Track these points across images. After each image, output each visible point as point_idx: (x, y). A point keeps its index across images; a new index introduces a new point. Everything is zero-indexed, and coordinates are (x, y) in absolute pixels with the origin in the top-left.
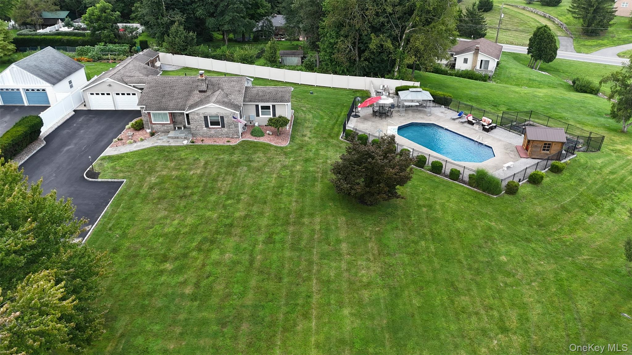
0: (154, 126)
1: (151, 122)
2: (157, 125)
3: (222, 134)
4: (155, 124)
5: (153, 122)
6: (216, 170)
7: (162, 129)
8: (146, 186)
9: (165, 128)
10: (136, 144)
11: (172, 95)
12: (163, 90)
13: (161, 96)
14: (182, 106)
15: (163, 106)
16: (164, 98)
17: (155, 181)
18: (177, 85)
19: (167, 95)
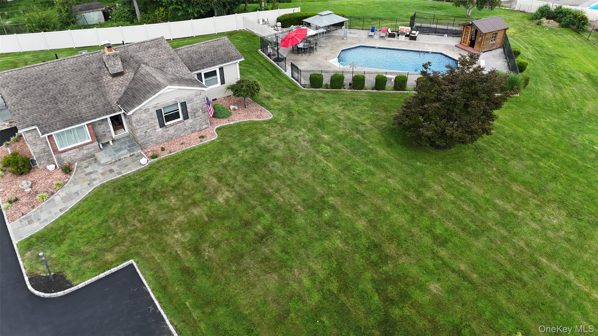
0: (63, 155)
1: (55, 151)
2: (69, 152)
3: (185, 130)
4: (65, 151)
5: (60, 150)
6: (247, 182)
7: (80, 156)
8: (185, 254)
9: (85, 152)
10: (58, 197)
11: (70, 94)
12: (43, 90)
13: (51, 102)
14: (104, 107)
15: (72, 117)
16: (59, 103)
17: (186, 238)
18: (62, 75)
19: (60, 97)
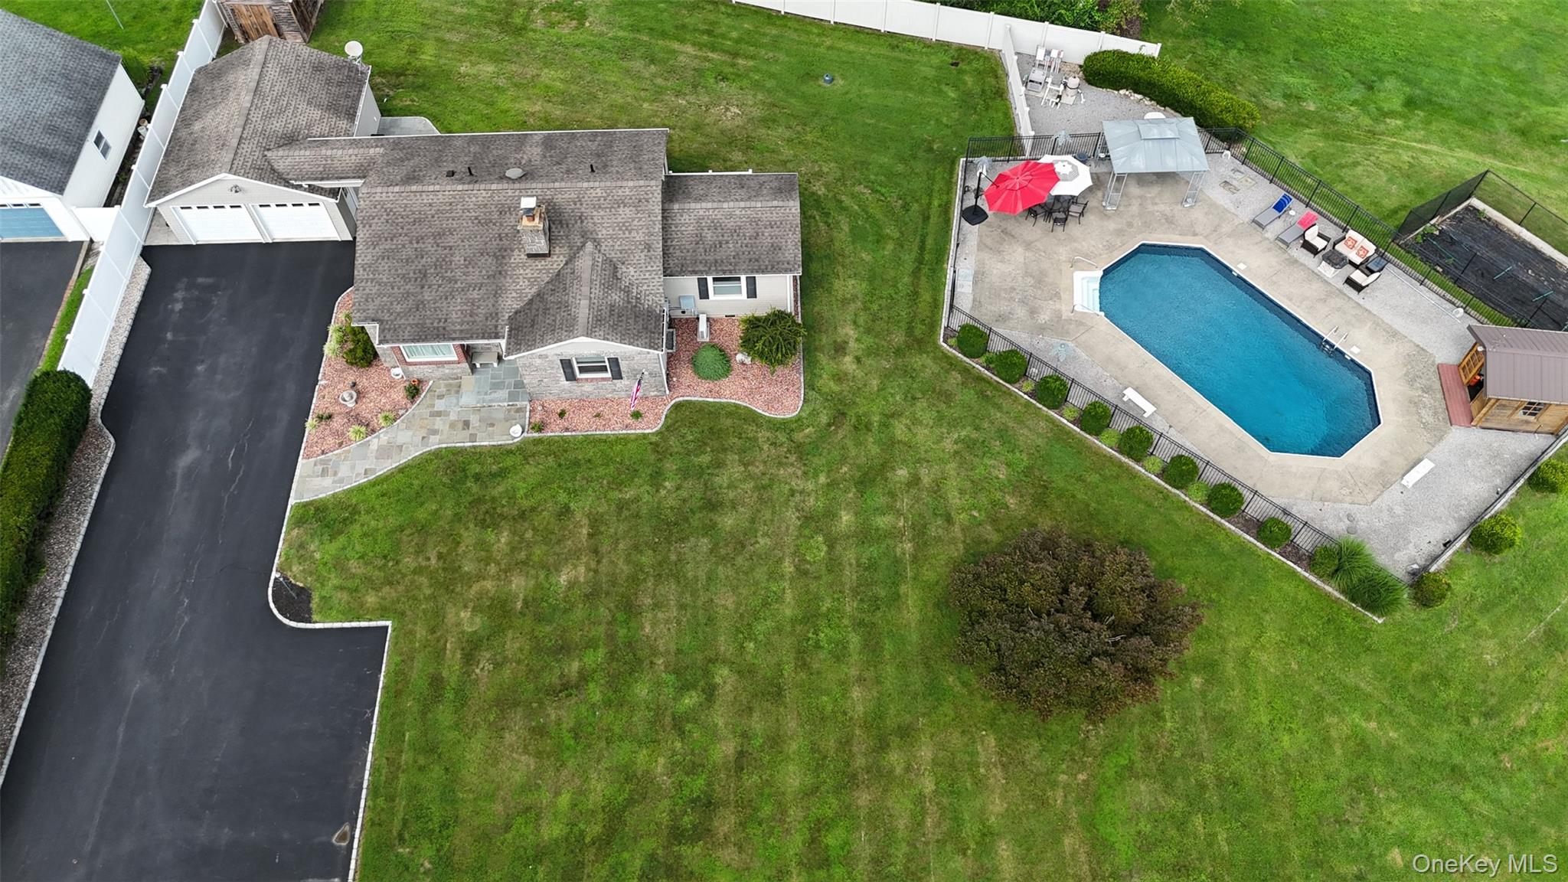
0: (411, 368)
1: (402, 361)
2: (421, 367)
3: (615, 391)
4: (415, 364)
5: (409, 360)
6: (628, 561)
7: (437, 375)
8: (454, 653)
9: (447, 371)
10: (376, 441)
11: (449, 274)
12: (416, 250)
13: (416, 280)
14: (487, 319)
15: (432, 324)
16: (426, 287)
17: (472, 624)
18: (455, 225)
19: (432, 274)
